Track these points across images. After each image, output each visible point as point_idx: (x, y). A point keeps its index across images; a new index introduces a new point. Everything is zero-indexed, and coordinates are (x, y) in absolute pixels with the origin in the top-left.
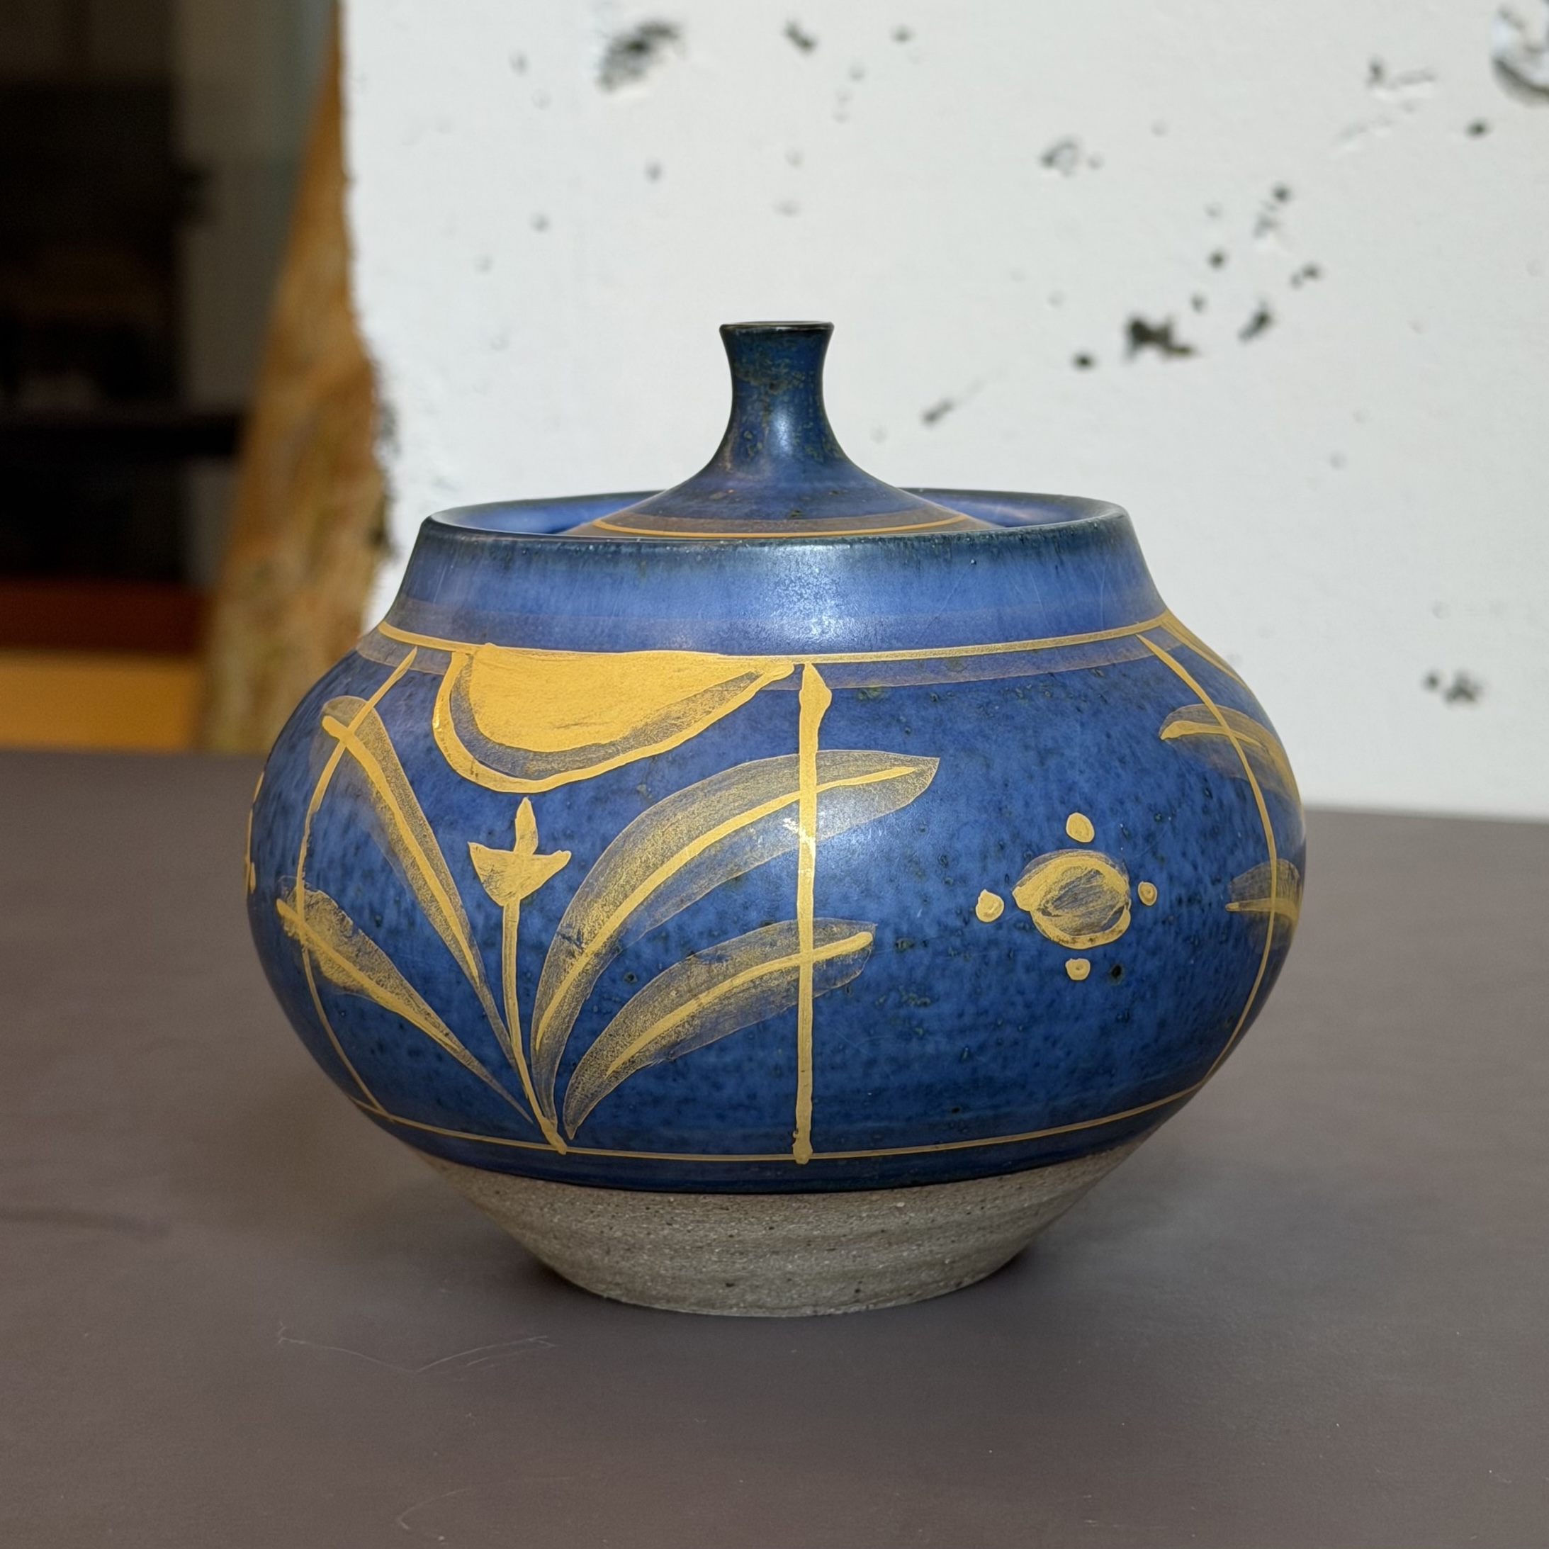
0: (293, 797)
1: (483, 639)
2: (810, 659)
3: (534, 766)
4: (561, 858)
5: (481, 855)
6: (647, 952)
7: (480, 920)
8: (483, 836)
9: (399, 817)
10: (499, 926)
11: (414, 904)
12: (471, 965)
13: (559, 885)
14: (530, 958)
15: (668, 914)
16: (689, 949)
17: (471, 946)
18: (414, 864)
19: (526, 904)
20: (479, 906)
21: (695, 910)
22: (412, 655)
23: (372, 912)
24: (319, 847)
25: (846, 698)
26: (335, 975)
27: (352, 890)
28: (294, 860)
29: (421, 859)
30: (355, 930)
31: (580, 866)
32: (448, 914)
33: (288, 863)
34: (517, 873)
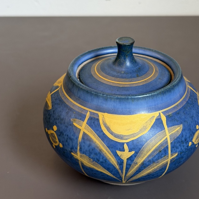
0: (72, 137)
1: (104, 112)
2: (161, 111)
3: (125, 138)
4: (133, 152)
5: (119, 153)
6: (147, 164)
7: (119, 161)
8: (119, 149)
9: (101, 146)
10: (123, 162)
11: (106, 159)
12: (117, 167)
13: (133, 156)
14: (128, 166)
15: (150, 158)
16: (154, 162)
17: (118, 165)
18: (105, 153)
19: (127, 159)
20: (119, 160)
21: (155, 157)
22: (88, 113)
23: (97, 159)
24: (83, 148)
25: (168, 117)
26: (87, 166)
27: (92, 156)
28: (76, 148)
29: (107, 153)
30: (93, 161)
31: (136, 153)
32: (113, 161)
33: (75, 148)
34: (125, 155)
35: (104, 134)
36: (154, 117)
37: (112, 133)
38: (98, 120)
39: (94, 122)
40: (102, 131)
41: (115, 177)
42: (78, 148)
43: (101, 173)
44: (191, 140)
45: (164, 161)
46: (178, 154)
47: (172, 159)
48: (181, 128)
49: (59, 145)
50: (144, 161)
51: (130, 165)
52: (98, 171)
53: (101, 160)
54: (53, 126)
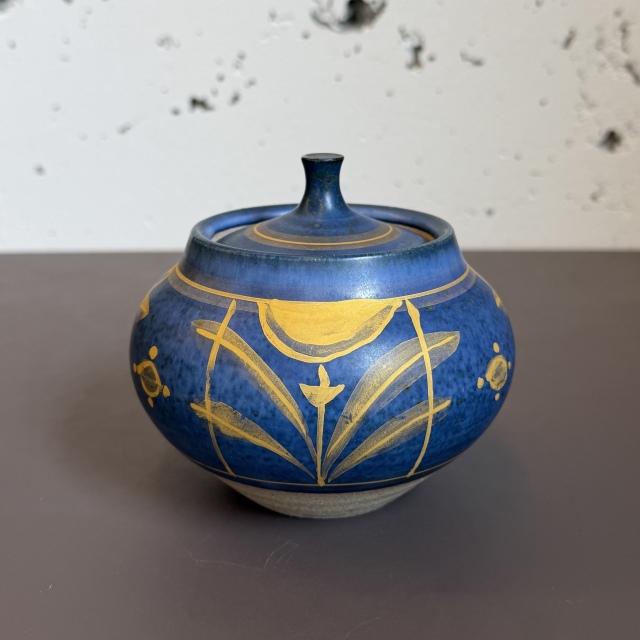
0: (193, 363)
1: (271, 297)
2: (406, 298)
3: (320, 351)
4: (341, 388)
5: (306, 389)
6: (377, 419)
7: (307, 413)
8: (305, 380)
9: (262, 374)
10: (316, 415)
11: (275, 408)
12: (303, 429)
13: (341, 398)
14: (329, 426)
15: (384, 405)
16: (392, 416)
17: (303, 423)
18: (273, 392)
19: (328, 406)
20: (306, 408)
21: (394, 402)
22: (234, 303)
23: (253, 411)
24: (218, 385)
25: (423, 312)
26: (229, 433)
27: (240, 403)
28: (202, 389)
29: (277, 392)
30: (243, 418)
31: (349, 390)
32: (292, 412)
33: (198, 390)
34: (322, 394)
35: (269, 345)
36: (390, 307)
37: (289, 342)
38: (256, 316)
39: (245, 322)
40: (265, 339)
41: (297, 463)
42: (208, 387)
43: (264, 450)
44: (483, 374)
45: (418, 415)
46: (452, 403)
47: (438, 413)
48: (456, 339)
49: (161, 393)
50: (368, 412)
51: (334, 422)
52: (254, 447)
53: (262, 412)
54: (150, 348)
